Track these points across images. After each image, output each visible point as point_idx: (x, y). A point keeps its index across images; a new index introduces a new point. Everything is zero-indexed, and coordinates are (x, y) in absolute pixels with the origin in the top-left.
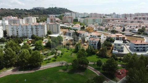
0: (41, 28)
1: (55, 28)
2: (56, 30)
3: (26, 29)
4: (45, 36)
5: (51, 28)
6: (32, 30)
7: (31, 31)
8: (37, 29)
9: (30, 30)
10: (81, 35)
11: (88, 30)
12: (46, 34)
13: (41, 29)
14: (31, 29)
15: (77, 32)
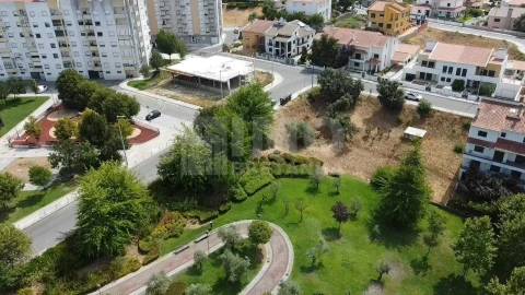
0: (111, 18)
1: (195, 13)
2: (203, 20)
3: (20, 30)
4: (144, 71)
5: (173, 12)
6: (59, 33)
7: (55, 40)
8: (89, 23)
9: (48, 36)
10: (358, 57)
11: (386, 21)
12: (148, 53)
13: (113, 28)
14: (52, 29)
15: (333, 41)
